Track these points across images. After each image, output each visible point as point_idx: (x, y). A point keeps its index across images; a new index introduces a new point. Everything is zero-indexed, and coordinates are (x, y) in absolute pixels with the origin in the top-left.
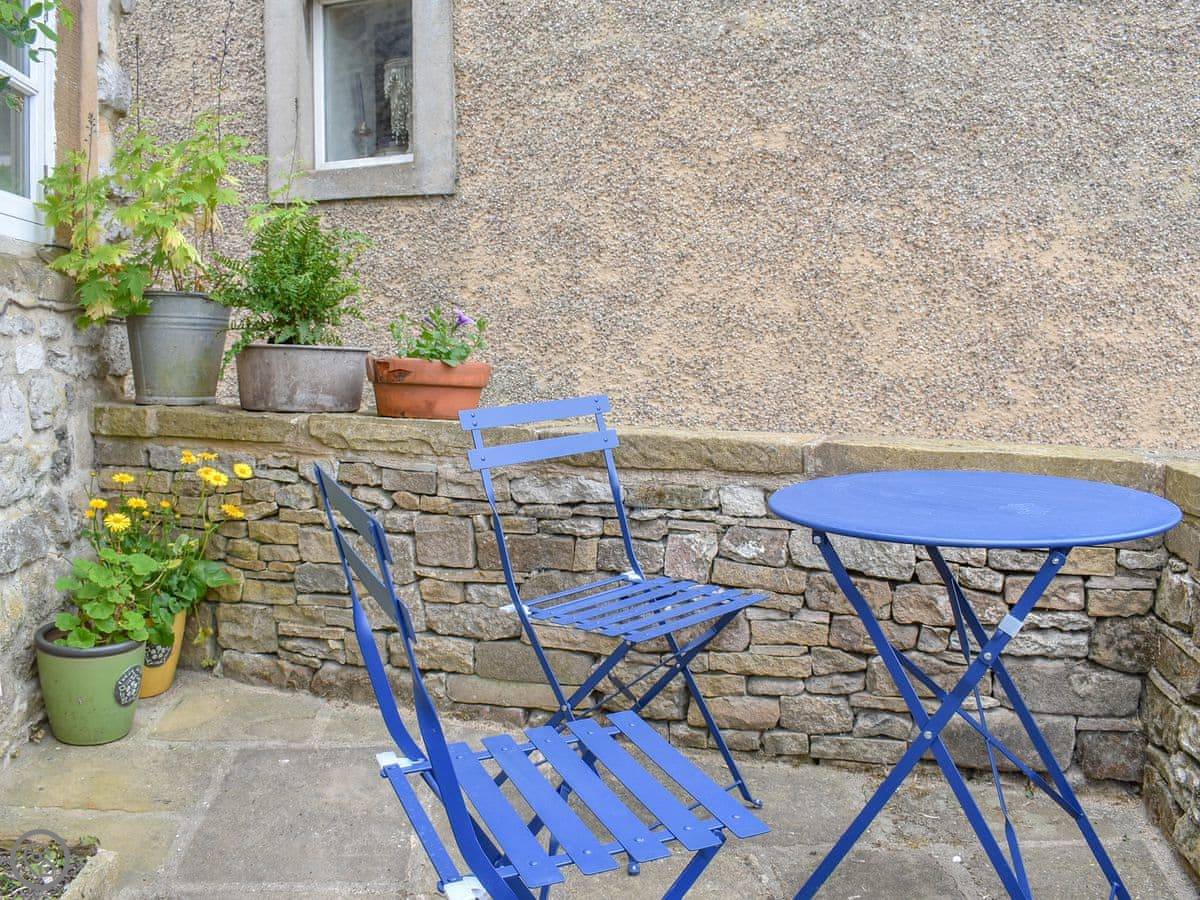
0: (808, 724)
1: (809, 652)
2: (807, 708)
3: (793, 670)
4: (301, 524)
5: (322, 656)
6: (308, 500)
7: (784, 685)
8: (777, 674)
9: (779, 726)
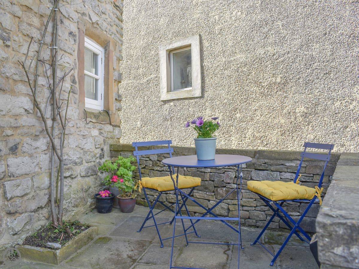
0: (255, 217)
1: (256, 201)
2: (255, 214)
3: (252, 205)
4: (150, 170)
5: (153, 199)
6: (151, 164)
7: (250, 208)
8: (249, 205)
9: (249, 218)
